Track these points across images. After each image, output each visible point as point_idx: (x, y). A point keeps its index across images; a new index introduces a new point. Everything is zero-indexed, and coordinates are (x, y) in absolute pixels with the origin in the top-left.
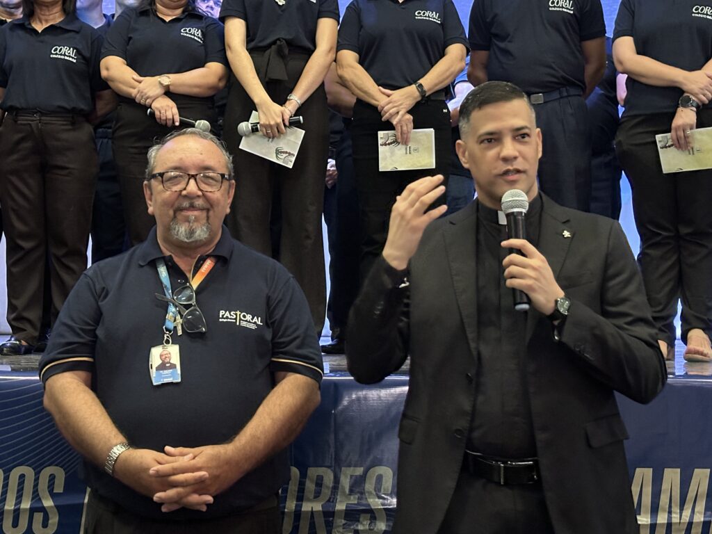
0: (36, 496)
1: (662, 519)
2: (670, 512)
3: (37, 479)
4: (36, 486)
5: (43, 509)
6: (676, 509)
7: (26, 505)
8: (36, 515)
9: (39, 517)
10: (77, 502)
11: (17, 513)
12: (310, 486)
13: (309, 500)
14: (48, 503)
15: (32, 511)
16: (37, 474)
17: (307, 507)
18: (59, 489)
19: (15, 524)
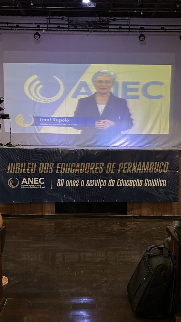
1: (142, 170)
3: (49, 165)
5: (50, 169)
6: (144, 168)
7: (48, 168)
9: (50, 170)
10: (55, 168)
11: (46, 170)
12: (92, 165)
13: (91, 168)
18: (53, 166)
19: (46, 171)
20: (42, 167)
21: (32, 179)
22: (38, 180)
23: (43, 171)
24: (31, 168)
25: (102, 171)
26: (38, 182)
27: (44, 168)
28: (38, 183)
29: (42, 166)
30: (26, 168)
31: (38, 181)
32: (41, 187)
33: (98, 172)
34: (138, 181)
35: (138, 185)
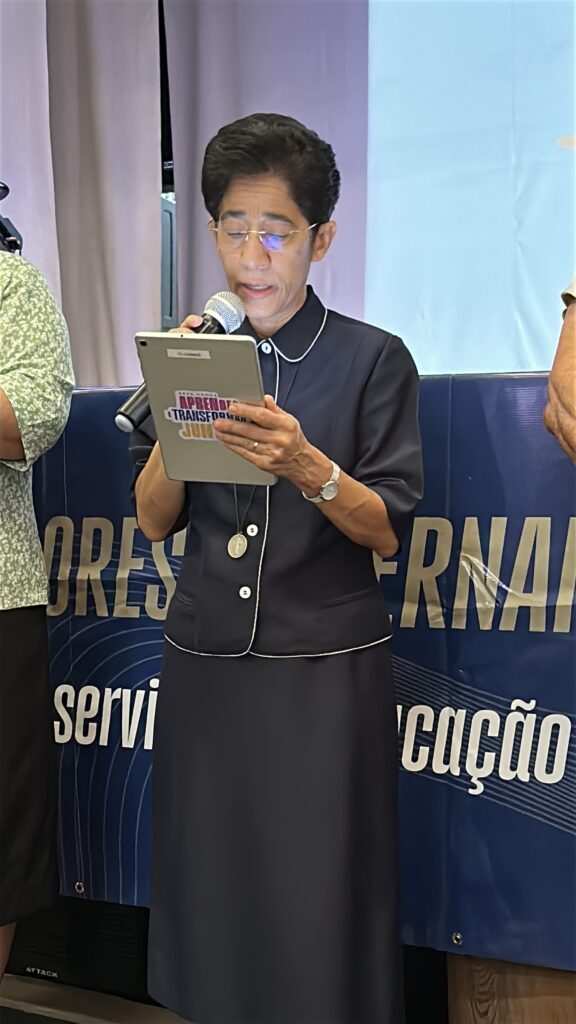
1: (565, 598)
13: (86, 565)
17: (82, 575)
33: (143, 610)
34: (520, 725)
35: (525, 777)
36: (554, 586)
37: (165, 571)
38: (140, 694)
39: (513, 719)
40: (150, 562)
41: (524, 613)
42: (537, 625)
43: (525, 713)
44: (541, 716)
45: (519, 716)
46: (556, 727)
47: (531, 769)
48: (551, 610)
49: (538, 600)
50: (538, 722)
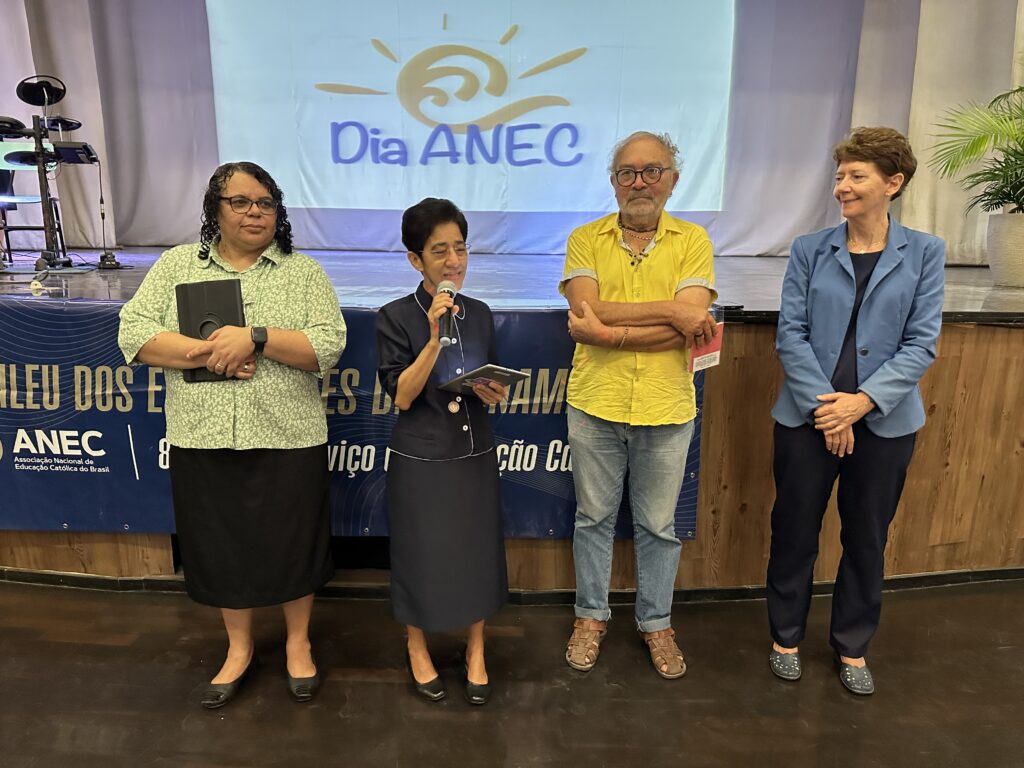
0: (115, 386)
1: (536, 400)
2: (542, 397)
3: (114, 375)
4: (114, 379)
5: (121, 395)
6: (546, 394)
7: (109, 391)
8: (117, 398)
9: (119, 400)
10: (142, 390)
11: (104, 396)
14: (124, 391)
15: (114, 395)
16: (114, 371)
18: (130, 381)
19: (104, 404)
20: (83, 384)
21: (54, 433)
22: (79, 438)
23: (94, 401)
24: (40, 390)
25: (353, 407)
26: (80, 447)
27: (94, 388)
28: (78, 452)
29: (83, 379)
30: (22, 387)
31: (76, 443)
32: (93, 469)
33: (336, 411)
34: (517, 450)
35: (519, 469)
36: (532, 396)
37: (348, 393)
38: (336, 448)
39: (514, 447)
40: (339, 389)
41: (520, 407)
42: (525, 411)
43: (519, 445)
44: (525, 445)
45: (517, 446)
46: (532, 450)
47: (521, 466)
48: (531, 405)
49: (526, 401)
50: (525, 449)
